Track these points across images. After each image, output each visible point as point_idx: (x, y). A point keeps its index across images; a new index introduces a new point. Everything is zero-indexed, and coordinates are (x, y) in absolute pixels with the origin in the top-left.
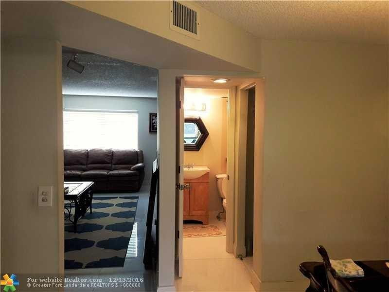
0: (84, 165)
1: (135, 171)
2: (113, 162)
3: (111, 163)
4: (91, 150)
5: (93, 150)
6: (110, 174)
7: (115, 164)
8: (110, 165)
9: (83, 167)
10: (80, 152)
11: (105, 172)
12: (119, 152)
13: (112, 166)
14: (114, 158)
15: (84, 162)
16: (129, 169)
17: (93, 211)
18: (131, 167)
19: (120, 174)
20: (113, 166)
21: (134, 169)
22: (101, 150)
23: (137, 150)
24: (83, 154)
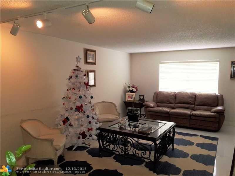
0: (173, 104)
1: (215, 114)
2: (196, 104)
3: (194, 104)
4: (178, 93)
5: (180, 92)
6: (193, 114)
7: (197, 105)
8: (193, 106)
9: (172, 105)
10: (170, 93)
11: (188, 112)
12: (201, 95)
13: (194, 107)
14: (197, 100)
15: (173, 102)
16: (210, 111)
17: (174, 148)
18: (211, 109)
19: (201, 115)
20: (196, 106)
21: (214, 112)
22: (186, 93)
23: (217, 94)
24: (172, 95)
